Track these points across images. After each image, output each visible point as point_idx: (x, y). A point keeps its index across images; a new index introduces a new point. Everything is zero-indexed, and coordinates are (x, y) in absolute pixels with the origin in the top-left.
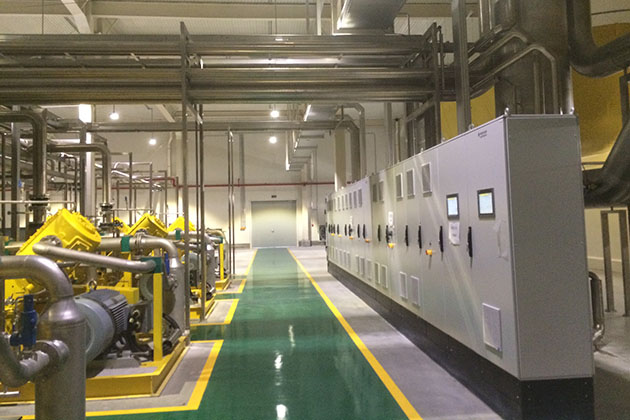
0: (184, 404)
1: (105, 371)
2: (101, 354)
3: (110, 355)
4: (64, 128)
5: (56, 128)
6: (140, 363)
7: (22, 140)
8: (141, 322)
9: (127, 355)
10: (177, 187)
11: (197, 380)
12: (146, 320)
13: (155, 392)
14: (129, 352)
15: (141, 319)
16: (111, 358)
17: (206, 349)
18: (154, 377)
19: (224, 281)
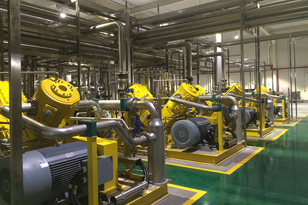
0: (226, 171)
1: (198, 151)
2: (197, 144)
3: (199, 145)
4: (208, 46)
5: (205, 47)
6: (212, 150)
7: (192, 53)
8: (214, 133)
9: (206, 146)
10: (272, 69)
11: (238, 163)
12: (216, 132)
13: (216, 164)
14: (208, 145)
15: (214, 131)
16: (200, 146)
17: (253, 150)
18: (215, 157)
19: (284, 119)
